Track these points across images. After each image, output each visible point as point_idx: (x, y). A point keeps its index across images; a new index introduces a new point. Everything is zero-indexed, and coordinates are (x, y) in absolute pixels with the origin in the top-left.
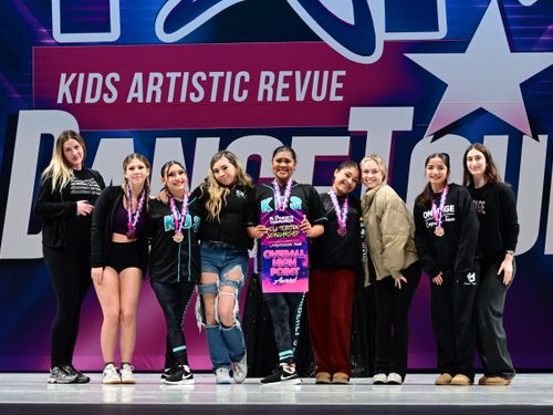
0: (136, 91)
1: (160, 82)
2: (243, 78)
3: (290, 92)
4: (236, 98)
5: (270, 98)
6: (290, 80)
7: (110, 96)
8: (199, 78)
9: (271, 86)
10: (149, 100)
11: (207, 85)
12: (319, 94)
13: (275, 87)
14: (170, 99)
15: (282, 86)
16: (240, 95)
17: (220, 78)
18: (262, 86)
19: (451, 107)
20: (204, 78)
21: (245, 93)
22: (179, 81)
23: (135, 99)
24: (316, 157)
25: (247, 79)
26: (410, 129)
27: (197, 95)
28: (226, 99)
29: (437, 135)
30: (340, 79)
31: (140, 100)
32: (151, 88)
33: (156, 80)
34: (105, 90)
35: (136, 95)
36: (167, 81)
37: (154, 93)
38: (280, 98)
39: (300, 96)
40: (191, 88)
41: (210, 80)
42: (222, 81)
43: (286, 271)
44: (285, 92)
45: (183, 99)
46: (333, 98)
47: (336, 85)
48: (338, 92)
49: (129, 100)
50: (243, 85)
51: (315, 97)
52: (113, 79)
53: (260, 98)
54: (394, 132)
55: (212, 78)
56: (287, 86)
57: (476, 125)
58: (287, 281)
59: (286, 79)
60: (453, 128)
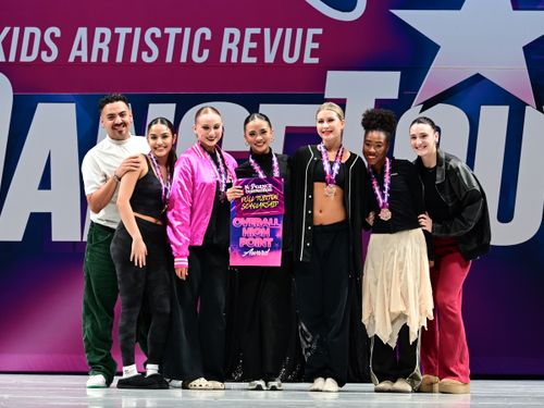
0: (79, 48)
1: (108, 39)
2: (203, 35)
3: (258, 52)
4: (196, 58)
5: (234, 59)
6: (258, 38)
7: (49, 54)
8: (153, 35)
9: (236, 45)
10: (94, 59)
11: (162, 42)
12: (291, 55)
13: (240, 46)
14: (119, 59)
15: (248, 45)
16: (200, 54)
17: (177, 35)
18: (226, 45)
19: (443, 72)
20: (158, 34)
21: (206, 52)
22: (129, 38)
23: (78, 58)
24: (287, 128)
25: (208, 37)
26: (396, 97)
27: (150, 54)
28: (183, 59)
29: (427, 105)
30: (316, 38)
31: (85, 59)
32: (97, 45)
33: (103, 37)
34: (43, 46)
35: (79, 53)
36: (115, 37)
37: (100, 51)
38: (246, 59)
39: (269, 58)
40: (143, 47)
41: (166, 37)
42: (179, 38)
43: (258, 242)
44: (252, 53)
45: (134, 59)
46: (308, 60)
47: (310, 45)
48: (314, 53)
49: (71, 59)
50: (204, 44)
51: (287, 59)
52: (52, 35)
53: (223, 59)
54: (377, 100)
55: (168, 35)
56: (254, 45)
57: (472, 93)
58: (258, 253)
59: (254, 38)
60: (446, 97)
